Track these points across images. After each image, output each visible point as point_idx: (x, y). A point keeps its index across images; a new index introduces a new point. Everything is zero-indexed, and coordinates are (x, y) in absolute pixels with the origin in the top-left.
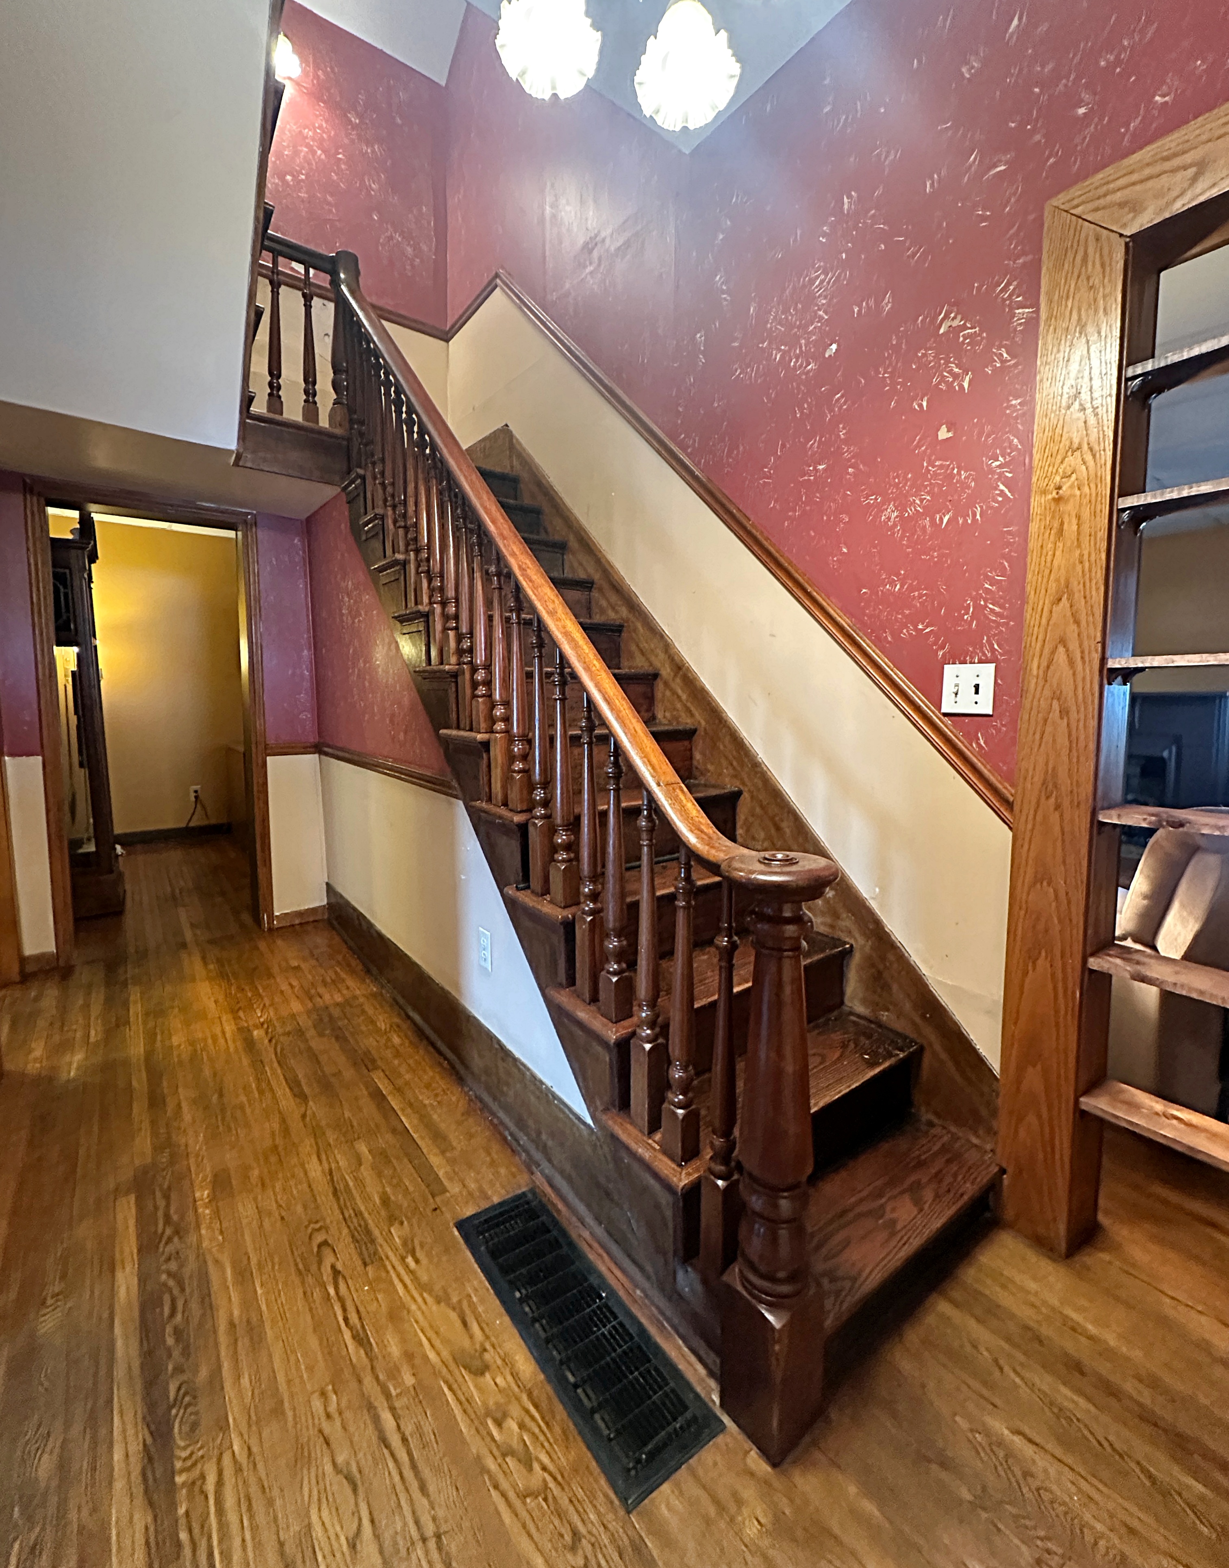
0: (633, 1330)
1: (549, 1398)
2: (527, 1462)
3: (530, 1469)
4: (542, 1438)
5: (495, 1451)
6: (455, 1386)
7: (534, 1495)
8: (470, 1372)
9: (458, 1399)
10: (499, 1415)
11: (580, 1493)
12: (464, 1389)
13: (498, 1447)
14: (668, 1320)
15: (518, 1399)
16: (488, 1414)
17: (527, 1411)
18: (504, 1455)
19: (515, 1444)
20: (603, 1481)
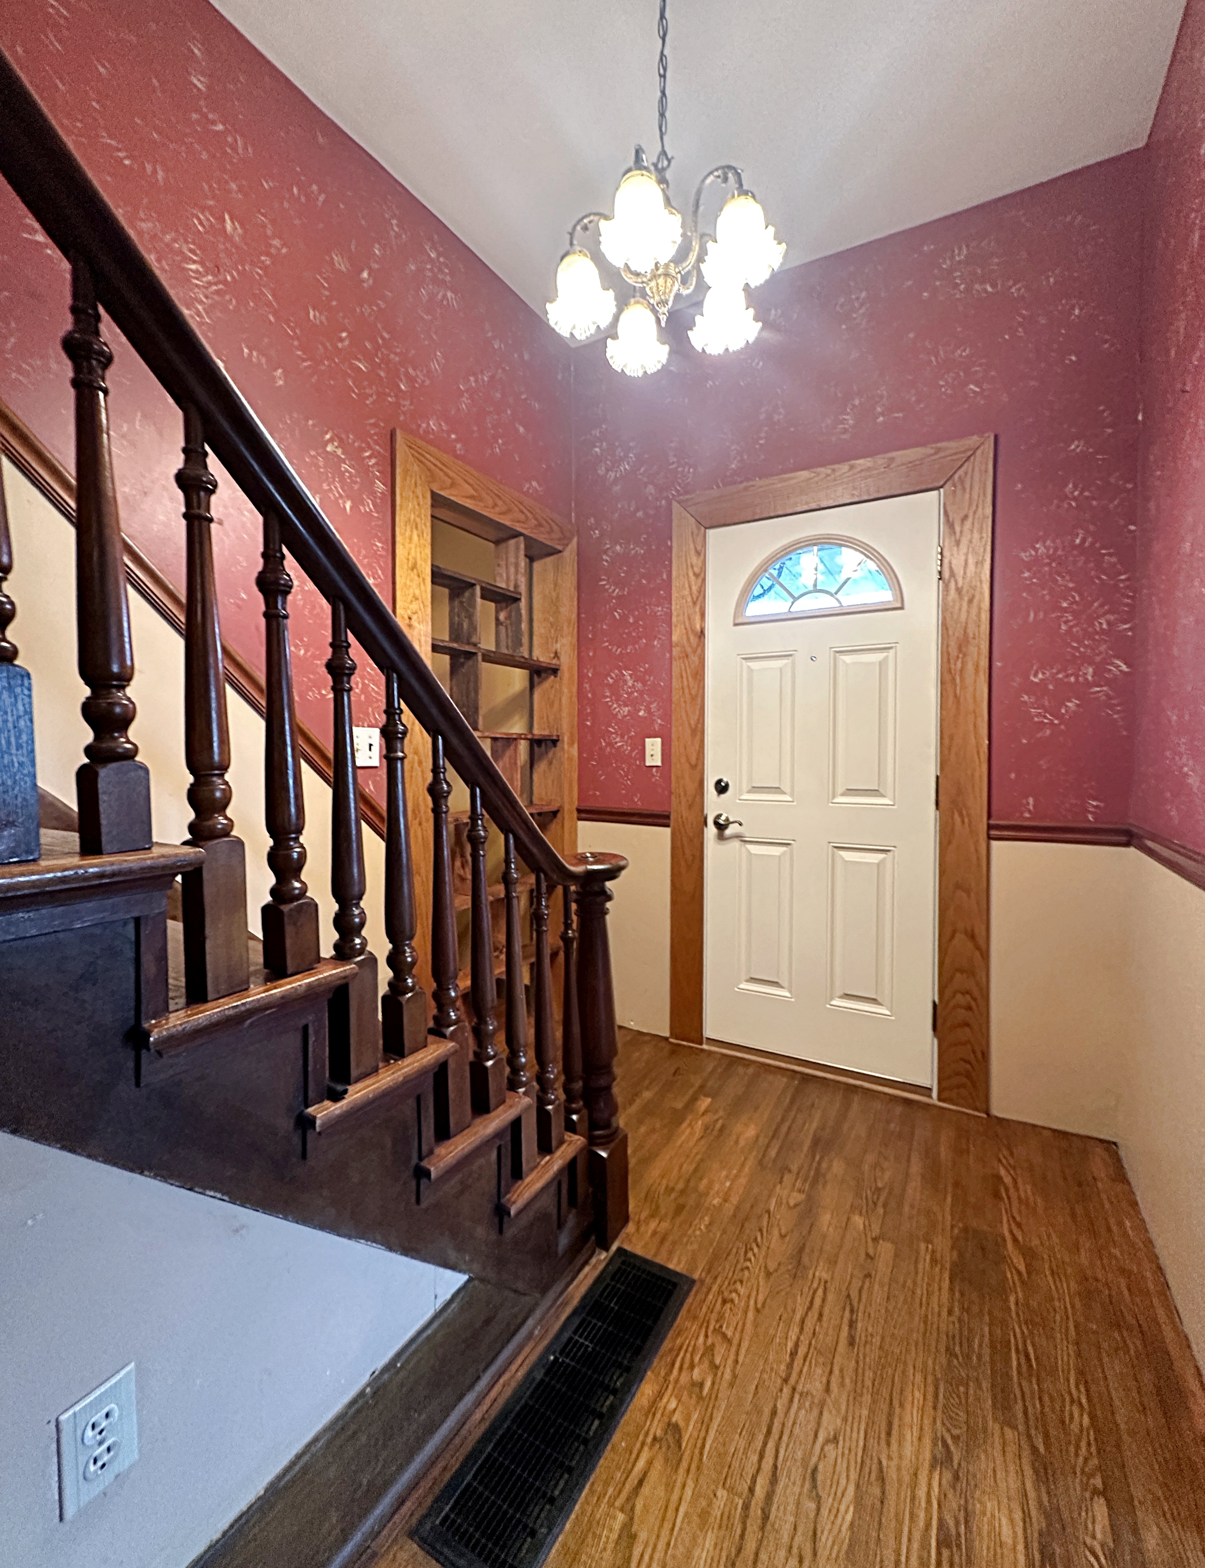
0: (577, 1321)
1: (661, 1359)
2: (710, 1350)
3: (713, 1345)
4: (690, 1349)
5: (719, 1374)
6: (699, 1445)
7: (724, 1336)
8: (680, 1437)
9: (707, 1431)
10: (697, 1389)
11: (704, 1309)
12: (695, 1434)
13: (715, 1375)
14: (556, 1300)
15: (677, 1381)
16: (700, 1398)
17: (681, 1369)
18: (717, 1368)
19: (706, 1364)
20: (689, 1300)
